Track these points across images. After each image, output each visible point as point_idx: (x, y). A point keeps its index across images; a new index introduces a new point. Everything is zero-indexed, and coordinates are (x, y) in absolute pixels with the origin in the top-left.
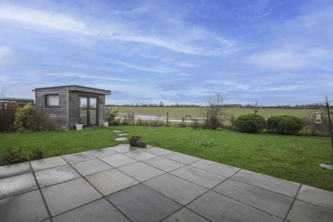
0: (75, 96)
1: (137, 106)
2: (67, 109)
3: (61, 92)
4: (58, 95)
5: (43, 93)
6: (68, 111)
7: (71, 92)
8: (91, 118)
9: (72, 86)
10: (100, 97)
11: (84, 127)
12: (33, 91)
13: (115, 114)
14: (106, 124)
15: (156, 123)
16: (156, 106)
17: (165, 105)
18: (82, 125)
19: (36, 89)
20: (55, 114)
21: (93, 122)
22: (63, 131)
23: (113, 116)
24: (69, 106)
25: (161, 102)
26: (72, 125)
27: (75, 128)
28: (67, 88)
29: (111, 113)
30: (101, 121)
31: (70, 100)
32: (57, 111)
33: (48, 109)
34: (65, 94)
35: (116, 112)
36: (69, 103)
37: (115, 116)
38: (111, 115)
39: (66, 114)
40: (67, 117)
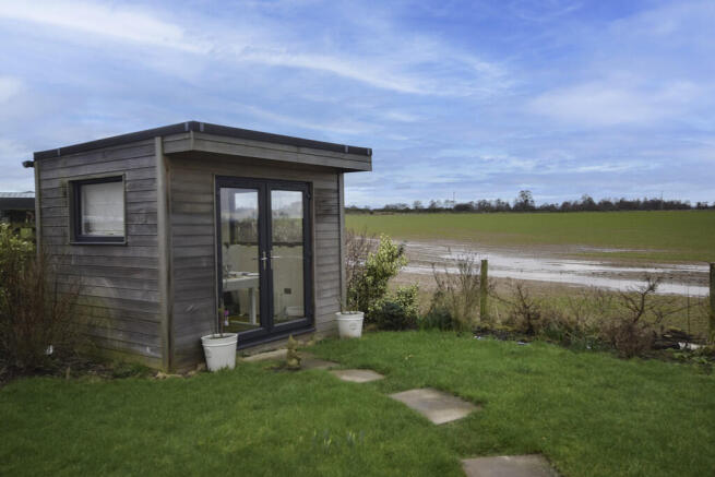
0: (197, 182)
1: (433, 210)
2: (161, 254)
3: (133, 164)
4: (118, 179)
5: (63, 175)
6: (163, 268)
7: (174, 160)
8: (278, 289)
9: (177, 130)
10: (317, 184)
11: (245, 343)
12: (28, 164)
13: (387, 266)
14: (353, 323)
15: (629, 328)
16: (502, 208)
17: (537, 205)
18: (231, 341)
19: (38, 156)
20: (111, 279)
21: (288, 306)
22: (144, 371)
23: (380, 275)
24: (168, 240)
25: (523, 194)
26: (183, 340)
27: (199, 355)
28: (158, 141)
29: (372, 262)
30: (326, 306)
31: (173, 205)
32: (118, 264)
33: (81, 251)
34: (147, 175)
35: (392, 257)
36: (170, 225)
37: (386, 275)
38: (372, 271)
39: (154, 283)
40: (160, 296)
